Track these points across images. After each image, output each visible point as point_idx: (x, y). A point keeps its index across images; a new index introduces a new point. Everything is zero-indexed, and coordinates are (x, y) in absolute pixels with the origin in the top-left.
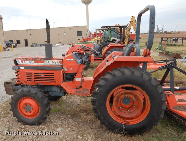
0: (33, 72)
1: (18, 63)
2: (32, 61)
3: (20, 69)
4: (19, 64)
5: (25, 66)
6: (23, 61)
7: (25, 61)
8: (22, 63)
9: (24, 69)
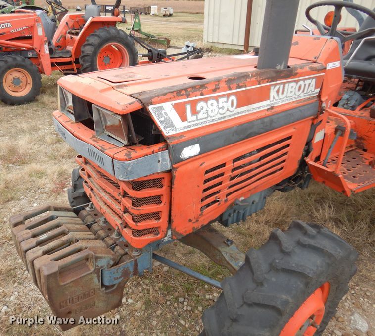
0: (228, 155)
1: (162, 127)
2: (228, 95)
3: (182, 160)
4: (167, 132)
5: (204, 136)
6: (188, 108)
7: (199, 107)
8: (185, 124)
9: (200, 154)
